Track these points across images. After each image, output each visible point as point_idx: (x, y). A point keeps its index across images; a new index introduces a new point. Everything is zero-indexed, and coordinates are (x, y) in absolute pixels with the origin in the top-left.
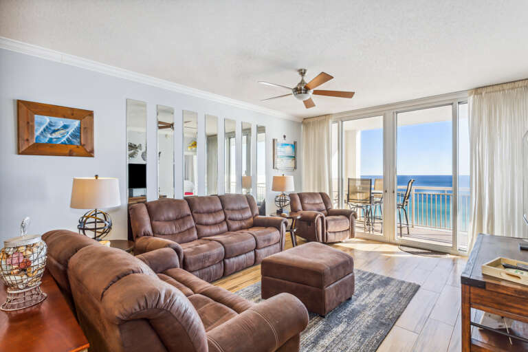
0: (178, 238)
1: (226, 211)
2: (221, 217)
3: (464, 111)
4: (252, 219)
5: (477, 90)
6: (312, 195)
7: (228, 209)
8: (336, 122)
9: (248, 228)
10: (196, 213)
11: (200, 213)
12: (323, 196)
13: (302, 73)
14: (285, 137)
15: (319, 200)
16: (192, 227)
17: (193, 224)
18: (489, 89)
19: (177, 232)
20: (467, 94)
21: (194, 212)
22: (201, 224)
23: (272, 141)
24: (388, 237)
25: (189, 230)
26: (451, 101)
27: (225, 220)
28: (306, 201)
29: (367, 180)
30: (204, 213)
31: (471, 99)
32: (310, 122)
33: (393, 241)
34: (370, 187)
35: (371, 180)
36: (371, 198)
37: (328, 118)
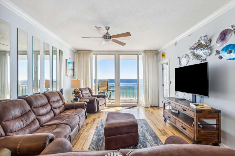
0: (28, 131)
1: (51, 103)
2: (49, 108)
3: (141, 57)
4: (63, 106)
5: (145, 51)
6: (85, 89)
7: (51, 102)
8: (94, 54)
9: (63, 112)
10: (34, 108)
11: (37, 107)
12: (89, 89)
14: (70, 58)
15: (88, 92)
16: (34, 120)
17: (35, 116)
18: (148, 52)
19: (25, 126)
20: (142, 52)
21: (33, 107)
22: (39, 115)
23: (65, 60)
24: (117, 104)
25: (33, 122)
26: (137, 53)
27: (51, 109)
28: (83, 92)
29: (106, 81)
30: (39, 107)
31: (143, 54)
32: (80, 53)
33: (119, 105)
34: (108, 84)
35: (108, 81)
36: (107, 89)
37: (91, 53)
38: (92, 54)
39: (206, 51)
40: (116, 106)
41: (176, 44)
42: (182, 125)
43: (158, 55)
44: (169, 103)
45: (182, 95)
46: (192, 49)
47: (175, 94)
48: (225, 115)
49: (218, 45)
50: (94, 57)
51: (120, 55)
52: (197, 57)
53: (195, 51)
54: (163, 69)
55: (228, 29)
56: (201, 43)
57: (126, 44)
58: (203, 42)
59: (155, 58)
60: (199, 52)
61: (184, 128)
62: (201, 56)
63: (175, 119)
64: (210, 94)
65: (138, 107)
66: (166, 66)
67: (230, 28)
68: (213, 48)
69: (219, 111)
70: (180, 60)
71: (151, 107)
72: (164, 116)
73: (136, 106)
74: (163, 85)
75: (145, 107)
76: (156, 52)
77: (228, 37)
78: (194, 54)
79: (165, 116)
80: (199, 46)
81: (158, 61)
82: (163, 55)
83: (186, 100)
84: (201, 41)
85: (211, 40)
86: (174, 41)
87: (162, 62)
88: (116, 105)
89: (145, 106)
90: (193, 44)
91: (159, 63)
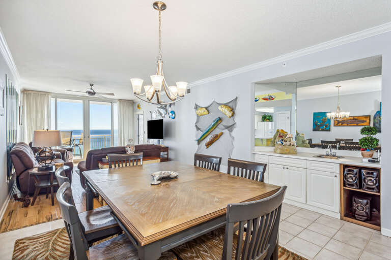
5: (120, 100)
18: (123, 101)
20: (117, 100)
26: (112, 101)
31: (118, 102)
32: (31, 94)
34: (71, 136)
35: (72, 132)
37: (48, 95)
38: (50, 96)
39: (165, 111)
43: (134, 105)
48: (171, 149)
49: (169, 109)
50: (52, 100)
51: (90, 101)
53: (159, 109)
54: (138, 119)
59: (131, 108)
60: (162, 111)
62: (162, 114)
64: (164, 137)
66: (141, 117)
69: (168, 147)
70: (151, 115)
74: (139, 136)
76: (132, 102)
78: (159, 112)
81: (134, 111)
82: (138, 107)
85: (166, 106)
91: (135, 114)
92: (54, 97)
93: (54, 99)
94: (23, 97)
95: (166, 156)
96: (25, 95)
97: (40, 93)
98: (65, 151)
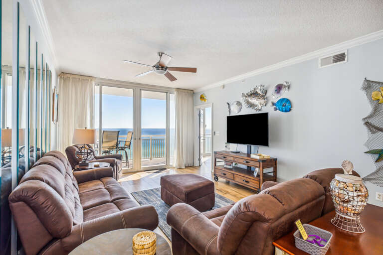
3: (173, 97)
5: (178, 89)
13: (161, 55)
14: (55, 87)
18: (181, 90)
20: (174, 90)
23: (53, 91)
24: (136, 168)
26: (166, 91)
29: (115, 132)
31: (175, 92)
32: (69, 78)
33: (140, 170)
34: (118, 136)
35: (119, 131)
36: (117, 144)
37: (91, 80)
38: (93, 83)
39: (263, 101)
40: (135, 172)
41: (224, 87)
42: (244, 178)
43: (194, 96)
44: (224, 157)
45: (234, 147)
46: (246, 97)
47: (226, 147)
49: (274, 97)
50: (97, 88)
51: (142, 91)
52: (251, 105)
54: (200, 115)
55: (282, 85)
56: (257, 92)
57: (176, 79)
58: (259, 92)
60: (254, 101)
61: (247, 182)
62: (256, 106)
63: (234, 174)
65: (168, 170)
67: (285, 83)
68: (269, 98)
69: (276, 159)
70: (229, 107)
71: (186, 167)
72: (214, 175)
73: (165, 169)
74: (200, 137)
75: (178, 169)
76: (192, 92)
77: (282, 91)
78: (248, 103)
79: (217, 173)
80: (254, 94)
81: (194, 104)
82: (202, 98)
83: (239, 152)
84: (257, 91)
85: (266, 91)
86: (221, 83)
87: (198, 107)
88: (136, 170)
89: (178, 167)
90: (247, 91)
91: (195, 108)
92: (98, 85)
93: (98, 87)
94: (60, 83)
95: (272, 174)
96: (63, 81)
97: (81, 77)
98: (114, 160)
